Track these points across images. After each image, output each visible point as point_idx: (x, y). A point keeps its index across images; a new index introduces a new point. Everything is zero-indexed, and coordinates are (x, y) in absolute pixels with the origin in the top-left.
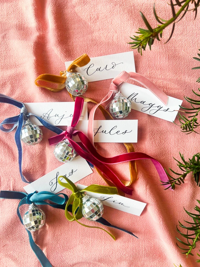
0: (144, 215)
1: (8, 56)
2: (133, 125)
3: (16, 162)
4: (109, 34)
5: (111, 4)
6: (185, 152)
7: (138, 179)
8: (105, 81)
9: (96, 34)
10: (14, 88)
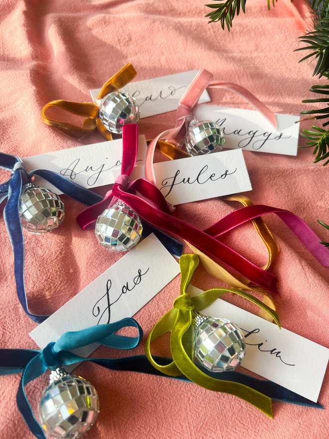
2: (235, 158)
5: (147, 22)
8: (164, 115)
9: (132, 59)
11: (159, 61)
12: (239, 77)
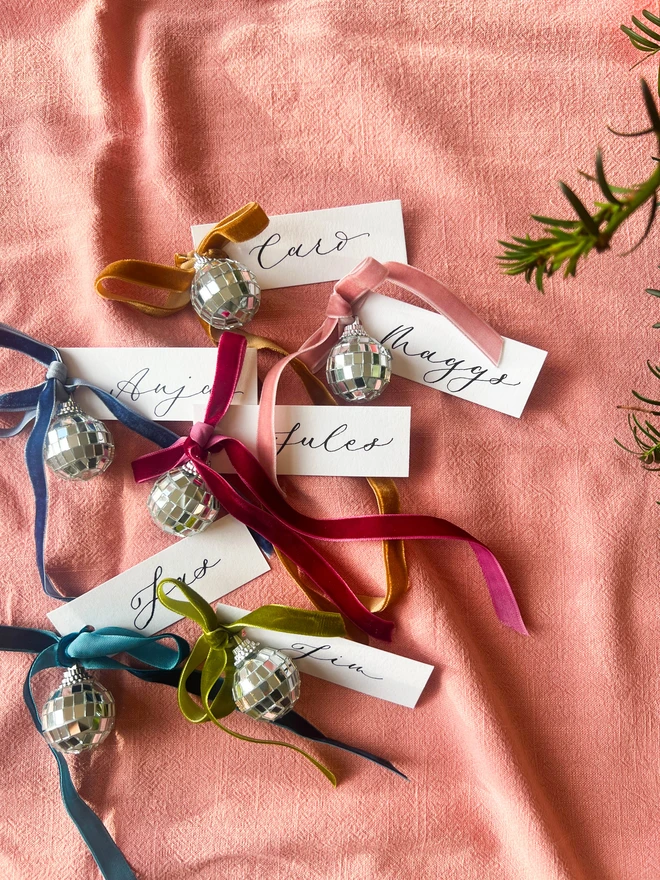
0: (428, 708)
1: (12, 202)
2: (396, 421)
3: (27, 534)
4: (329, 148)
5: (337, 58)
6: (555, 510)
7: (410, 588)
8: (313, 288)
9: (289, 145)
10: (30, 302)
11: (339, 157)
12: (482, 221)
